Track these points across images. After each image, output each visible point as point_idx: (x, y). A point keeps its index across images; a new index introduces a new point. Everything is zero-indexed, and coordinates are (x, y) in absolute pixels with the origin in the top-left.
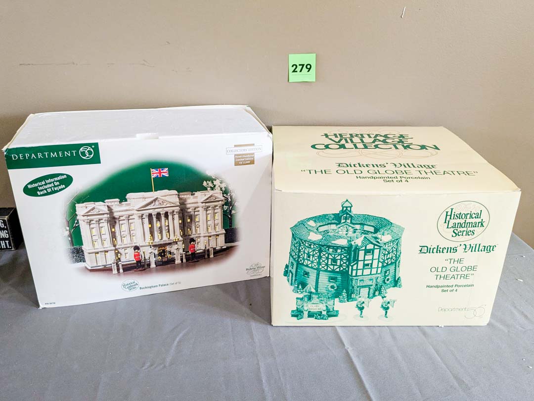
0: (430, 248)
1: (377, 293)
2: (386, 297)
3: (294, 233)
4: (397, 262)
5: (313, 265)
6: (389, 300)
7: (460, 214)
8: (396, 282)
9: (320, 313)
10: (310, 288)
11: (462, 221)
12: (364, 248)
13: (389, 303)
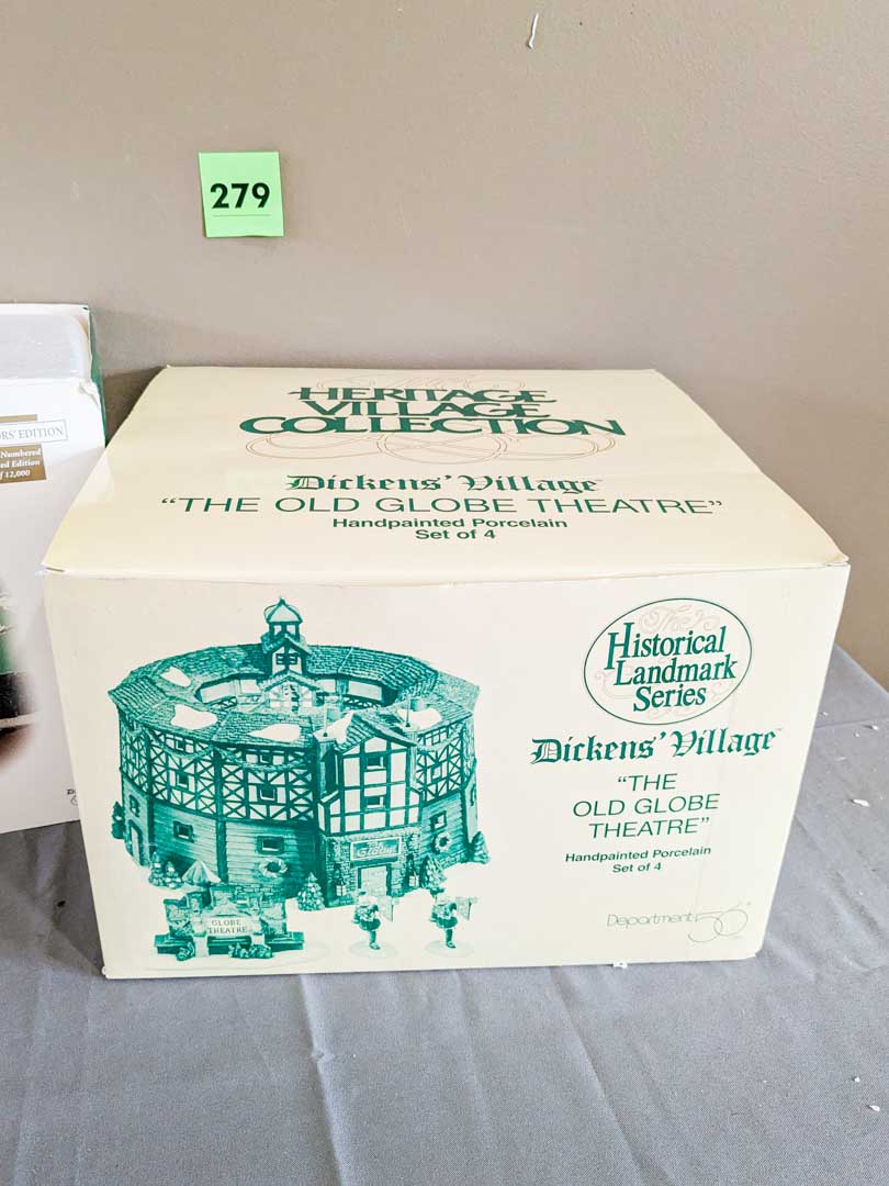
0: (567, 746)
1: (414, 880)
2: (442, 891)
3: (122, 707)
4: (467, 791)
5: (201, 806)
6: (453, 901)
7: (656, 639)
8: (470, 849)
9: (246, 943)
10: (204, 872)
11: (663, 662)
12: (356, 750)
13: (453, 907)
